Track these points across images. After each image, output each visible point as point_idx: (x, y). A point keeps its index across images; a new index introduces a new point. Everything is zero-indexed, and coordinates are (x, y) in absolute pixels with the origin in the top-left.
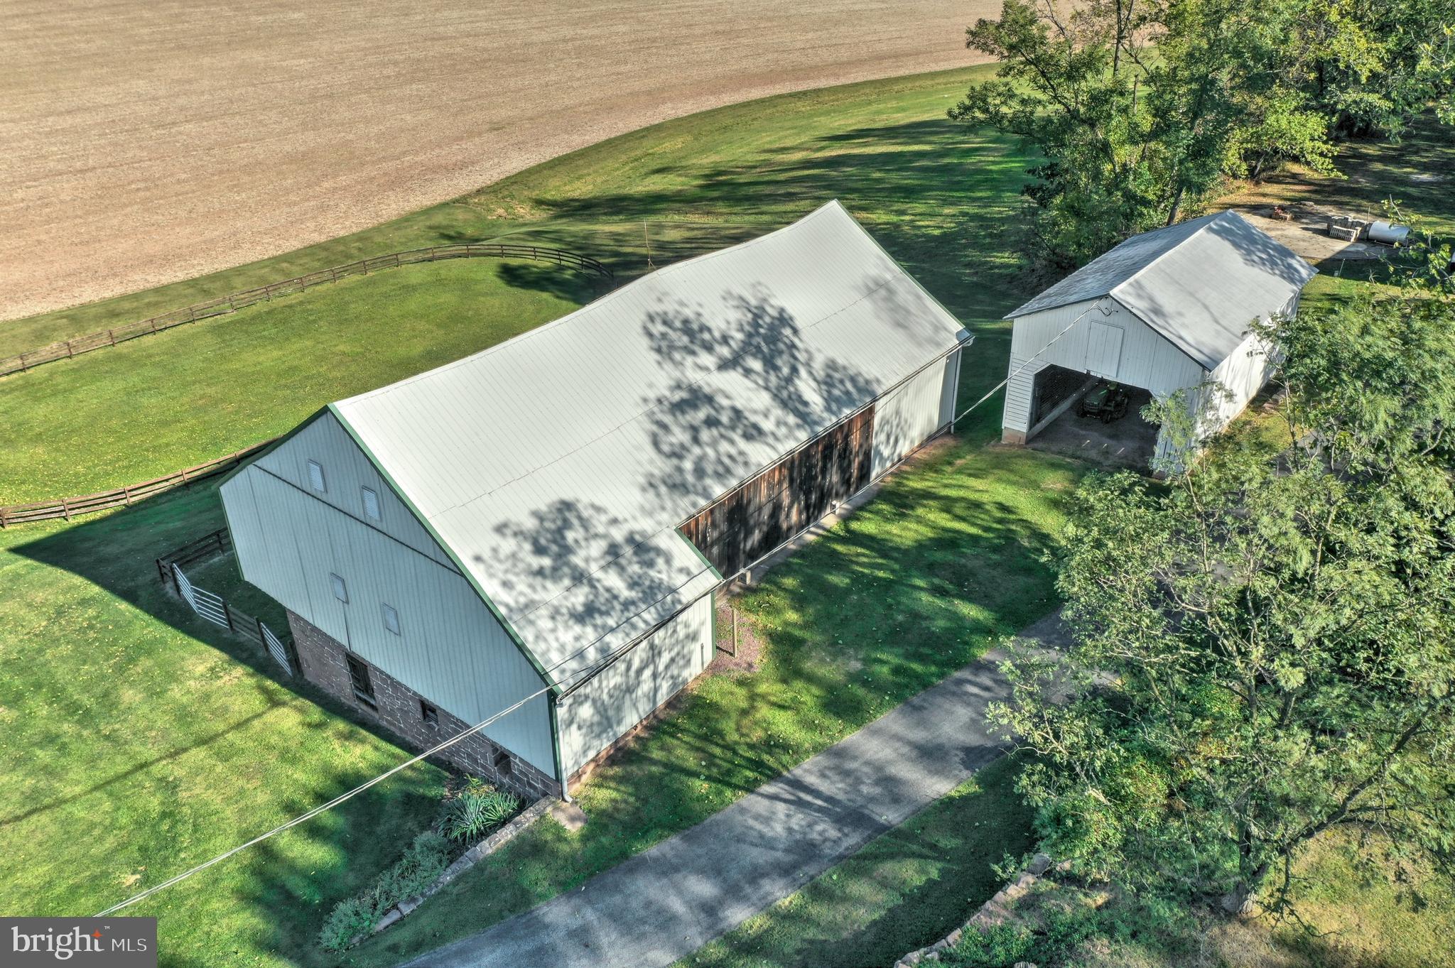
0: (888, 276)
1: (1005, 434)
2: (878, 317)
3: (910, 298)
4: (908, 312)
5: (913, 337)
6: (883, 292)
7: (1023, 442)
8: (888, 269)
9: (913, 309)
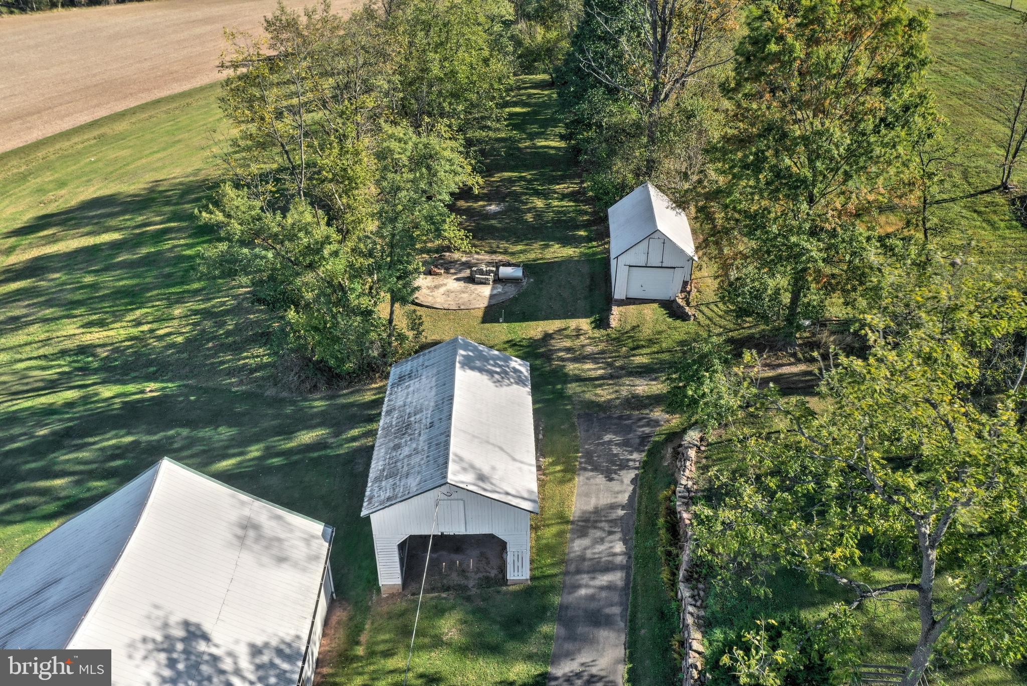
0: (246, 512)
1: (382, 589)
2: (262, 565)
3: (273, 523)
4: (279, 540)
5: (295, 565)
6: (251, 533)
7: (400, 590)
8: (243, 503)
9: (282, 535)
